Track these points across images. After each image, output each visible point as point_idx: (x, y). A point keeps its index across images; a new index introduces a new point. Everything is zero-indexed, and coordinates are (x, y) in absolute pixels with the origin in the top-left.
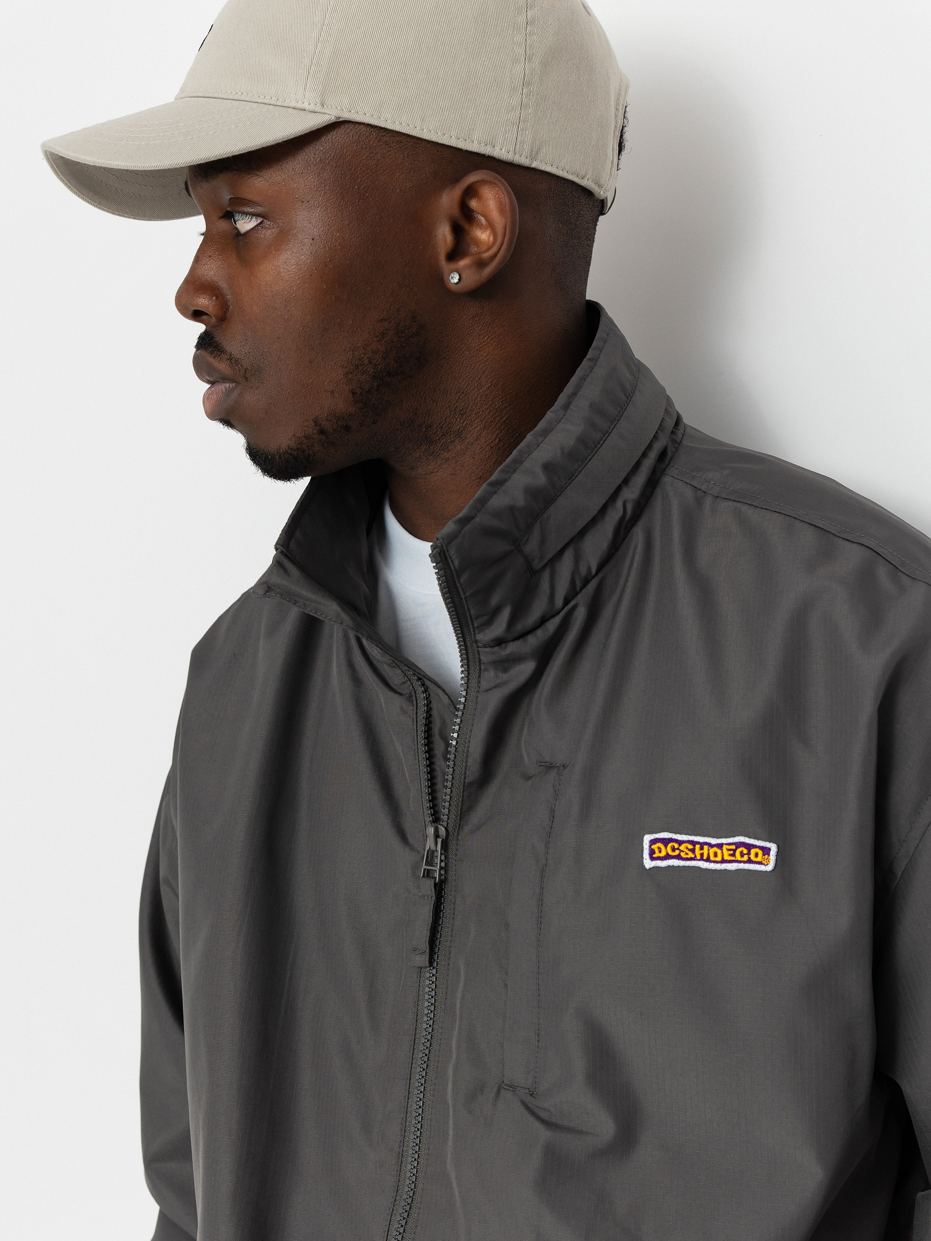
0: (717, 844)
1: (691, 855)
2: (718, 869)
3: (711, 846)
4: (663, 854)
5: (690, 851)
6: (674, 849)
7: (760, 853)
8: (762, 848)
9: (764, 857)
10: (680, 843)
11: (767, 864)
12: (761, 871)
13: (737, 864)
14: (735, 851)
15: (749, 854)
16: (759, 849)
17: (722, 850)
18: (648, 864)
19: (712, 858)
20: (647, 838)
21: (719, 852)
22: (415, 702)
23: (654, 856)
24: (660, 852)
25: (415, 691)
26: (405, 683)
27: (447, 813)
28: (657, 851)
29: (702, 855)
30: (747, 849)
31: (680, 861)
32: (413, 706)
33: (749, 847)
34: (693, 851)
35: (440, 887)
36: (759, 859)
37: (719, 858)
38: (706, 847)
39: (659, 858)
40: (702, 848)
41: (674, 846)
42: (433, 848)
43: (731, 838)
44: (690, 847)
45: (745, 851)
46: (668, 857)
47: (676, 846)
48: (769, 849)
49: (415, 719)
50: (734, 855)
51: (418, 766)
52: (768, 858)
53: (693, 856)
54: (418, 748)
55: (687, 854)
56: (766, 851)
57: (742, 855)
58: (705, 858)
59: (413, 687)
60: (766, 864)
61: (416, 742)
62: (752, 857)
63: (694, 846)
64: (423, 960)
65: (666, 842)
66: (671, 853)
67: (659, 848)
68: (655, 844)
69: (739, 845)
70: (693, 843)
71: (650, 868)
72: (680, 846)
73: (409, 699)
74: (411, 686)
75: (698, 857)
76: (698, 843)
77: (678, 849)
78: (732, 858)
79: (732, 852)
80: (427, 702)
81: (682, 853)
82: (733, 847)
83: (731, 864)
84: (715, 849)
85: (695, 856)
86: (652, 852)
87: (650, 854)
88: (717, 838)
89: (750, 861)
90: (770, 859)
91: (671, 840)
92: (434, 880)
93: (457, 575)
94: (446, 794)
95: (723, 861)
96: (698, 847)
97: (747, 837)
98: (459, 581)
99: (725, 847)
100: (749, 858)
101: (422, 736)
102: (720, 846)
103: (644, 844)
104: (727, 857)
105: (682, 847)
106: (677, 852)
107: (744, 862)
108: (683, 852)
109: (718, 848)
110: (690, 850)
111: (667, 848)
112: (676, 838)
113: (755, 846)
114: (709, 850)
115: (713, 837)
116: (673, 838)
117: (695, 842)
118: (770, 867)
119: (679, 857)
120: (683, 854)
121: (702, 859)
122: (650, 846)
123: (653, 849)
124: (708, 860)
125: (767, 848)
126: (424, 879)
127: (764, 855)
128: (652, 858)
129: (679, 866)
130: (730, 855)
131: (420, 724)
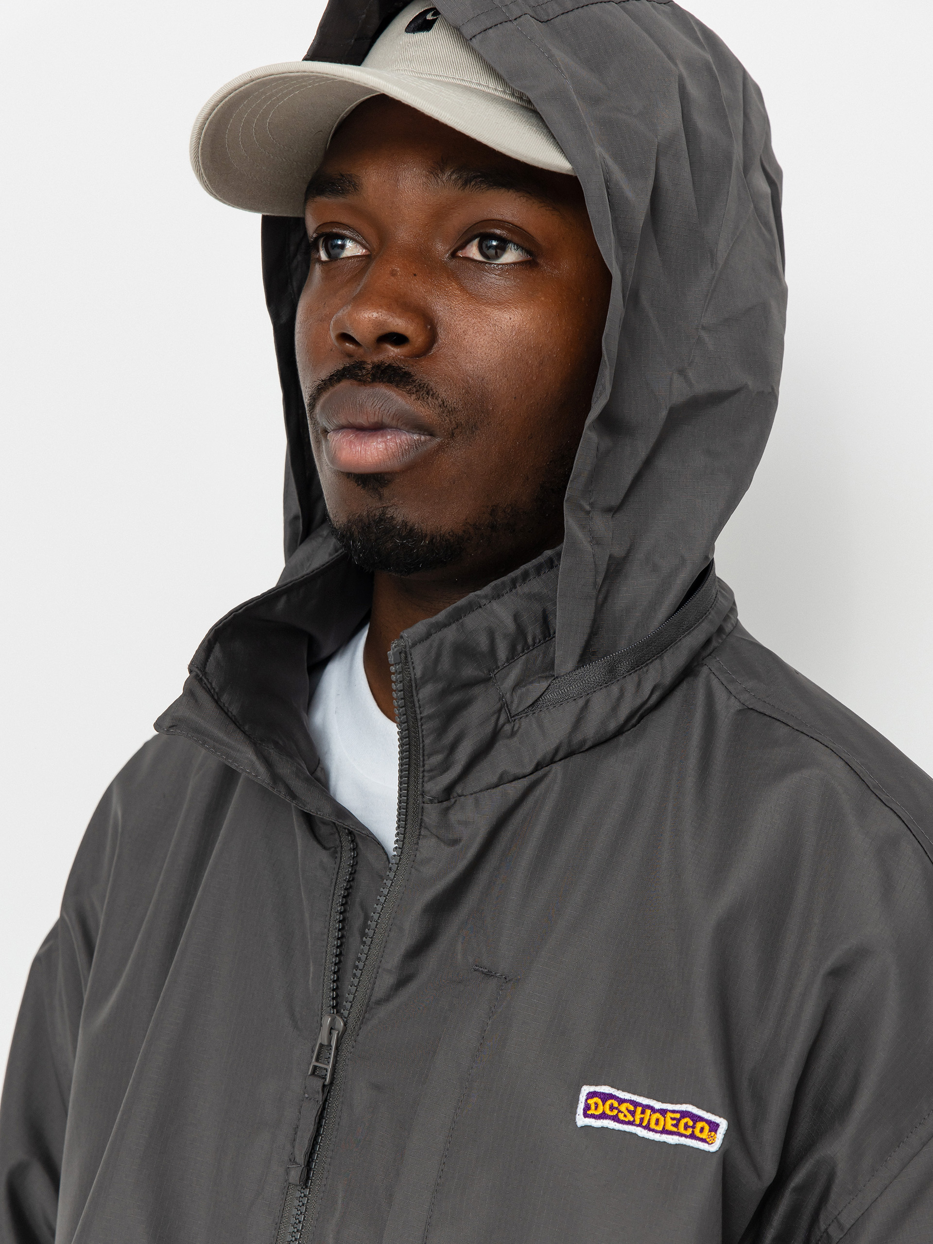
0: (661, 1109)
1: (630, 1118)
2: (656, 1140)
3: (654, 1110)
4: (599, 1112)
5: (630, 1113)
6: (612, 1108)
7: (707, 1128)
8: (709, 1122)
9: (709, 1133)
10: (621, 1101)
11: (712, 1143)
12: (704, 1150)
13: (678, 1137)
14: (679, 1120)
15: (693, 1127)
16: (706, 1123)
17: (665, 1117)
18: (581, 1121)
19: (653, 1126)
20: (586, 1090)
21: (662, 1119)
22: (338, 859)
23: (589, 1112)
24: (596, 1108)
25: (341, 847)
26: (332, 834)
27: (352, 1000)
28: (593, 1107)
29: (642, 1120)
30: (692, 1120)
31: (616, 1123)
32: (335, 863)
33: (696, 1119)
34: (633, 1113)
35: (327, 1089)
36: (704, 1136)
37: (660, 1128)
38: (648, 1112)
39: (593, 1116)
40: (643, 1112)
41: (612, 1104)
42: (326, 1043)
43: (677, 1105)
44: (632, 1108)
45: (691, 1123)
46: (603, 1116)
47: (616, 1104)
48: (718, 1125)
49: (334, 880)
50: (676, 1126)
51: (325, 937)
52: (714, 1135)
53: (632, 1119)
54: (331, 915)
55: (625, 1116)
56: (714, 1127)
57: (686, 1127)
58: (644, 1124)
59: (340, 841)
60: (710, 1142)
61: (330, 907)
62: (697, 1132)
63: (635, 1107)
64: (295, 1175)
65: (605, 1097)
66: (608, 1112)
67: (596, 1104)
68: (592, 1098)
69: (684, 1114)
70: (636, 1104)
71: (582, 1127)
72: (619, 1105)
73: (334, 855)
74: (338, 840)
75: (638, 1122)
76: (640, 1105)
77: (616, 1108)
78: (675, 1129)
79: (675, 1122)
80: (353, 862)
81: (620, 1114)
82: (678, 1116)
83: (670, 1137)
84: (658, 1115)
85: (634, 1121)
86: (587, 1107)
87: (584, 1110)
88: (662, 1102)
89: (693, 1136)
90: (716, 1137)
91: (611, 1096)
92: (323, 1080)
93: (416, 687)
94: (355, 976)
95: (664, 1131)
96: (639, 1109)
97: (696, 1106)
98: (417, 694)
99: (669, 1115)
100: (693, 1132)
101: (339, 902)
102: (663, 1112)
103: (581, 1096)
104: (669, 1127)
105: (623, 1107)
106: (615, 1112)
107: (686, 1136)
108: (622, 1112)
109: (661, 1114)
110: (629, 1111)
111: (605, 1105)
112: (617, 1095)
113: (701, 1119)
114: (650, 1115)
115: (658, 1100)
116: (613, 1094)
117: (637, 1103)
118: (714, 1148)
119: (615, 1119)
120: (621, 1116)
121: (640, 1125)
122: (586, 1100)
123: (588, 1104)
124: (647, 1128)
125: (715, 1123)
126: (311, 1077)
127: (710, 1131)
128: (586, 1115)
129: (613, 1129)
130: (673, 1125)
131: (340, 886)
